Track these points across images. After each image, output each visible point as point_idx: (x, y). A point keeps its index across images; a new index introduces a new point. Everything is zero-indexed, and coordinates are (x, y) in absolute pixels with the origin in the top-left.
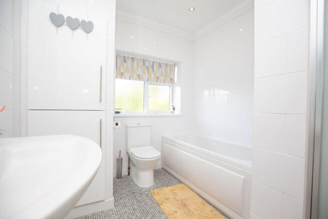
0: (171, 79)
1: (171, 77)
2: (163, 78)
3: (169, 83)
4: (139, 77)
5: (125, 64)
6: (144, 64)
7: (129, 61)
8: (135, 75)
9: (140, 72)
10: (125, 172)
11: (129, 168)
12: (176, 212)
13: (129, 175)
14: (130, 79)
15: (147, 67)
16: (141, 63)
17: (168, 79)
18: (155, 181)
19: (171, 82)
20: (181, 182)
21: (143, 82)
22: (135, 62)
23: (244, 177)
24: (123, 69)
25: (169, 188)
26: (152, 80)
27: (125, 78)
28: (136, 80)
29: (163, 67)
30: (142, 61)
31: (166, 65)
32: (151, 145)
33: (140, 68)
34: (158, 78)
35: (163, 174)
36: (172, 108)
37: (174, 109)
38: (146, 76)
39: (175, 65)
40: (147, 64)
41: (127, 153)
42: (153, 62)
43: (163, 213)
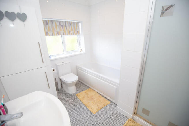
0: (78, 32)
1: (77, 31)
2: (73, 32)
3: (77, 34)
4: (58, 33)
5: (47, 26)
6: (60, 24)
7: (50, 23)
8: (55, 33)
9: (58, 30)
10: (60, 87)
11: (62, 85)
12: (89, 103)
13: (62, 88)
14: (52, 35)
15: (62, 26)
16: (58, 24)
17: (76, 32)
18: (76, 89)
19: (78, 33)
20: (89, 88)
21: (61, 36)
22: (54, 23)
23: (116, 87)
24: (47, 29)
25: (84, 91)
26: (66, 34)
27: (49, 35)
28: (56, 35)
29: (72, 24)
30: (58, 22)
31: (74, 23)
32: (71, 72)
33: (57, 27)
34: (70, 32)
35: (79, 84)
36: (80, 49)
37: (81, 50)
38: (62, 32)
39: (79, 23)
40: (62, 24)
41: (60, 78)
42: (66, 22)
43: (84, 104)
